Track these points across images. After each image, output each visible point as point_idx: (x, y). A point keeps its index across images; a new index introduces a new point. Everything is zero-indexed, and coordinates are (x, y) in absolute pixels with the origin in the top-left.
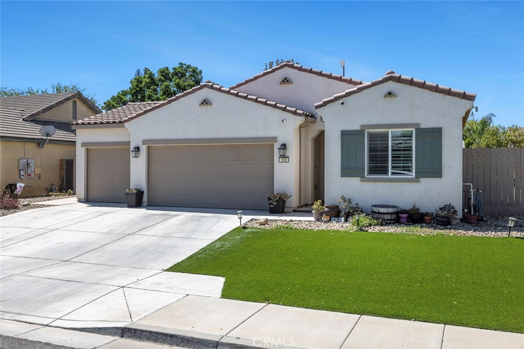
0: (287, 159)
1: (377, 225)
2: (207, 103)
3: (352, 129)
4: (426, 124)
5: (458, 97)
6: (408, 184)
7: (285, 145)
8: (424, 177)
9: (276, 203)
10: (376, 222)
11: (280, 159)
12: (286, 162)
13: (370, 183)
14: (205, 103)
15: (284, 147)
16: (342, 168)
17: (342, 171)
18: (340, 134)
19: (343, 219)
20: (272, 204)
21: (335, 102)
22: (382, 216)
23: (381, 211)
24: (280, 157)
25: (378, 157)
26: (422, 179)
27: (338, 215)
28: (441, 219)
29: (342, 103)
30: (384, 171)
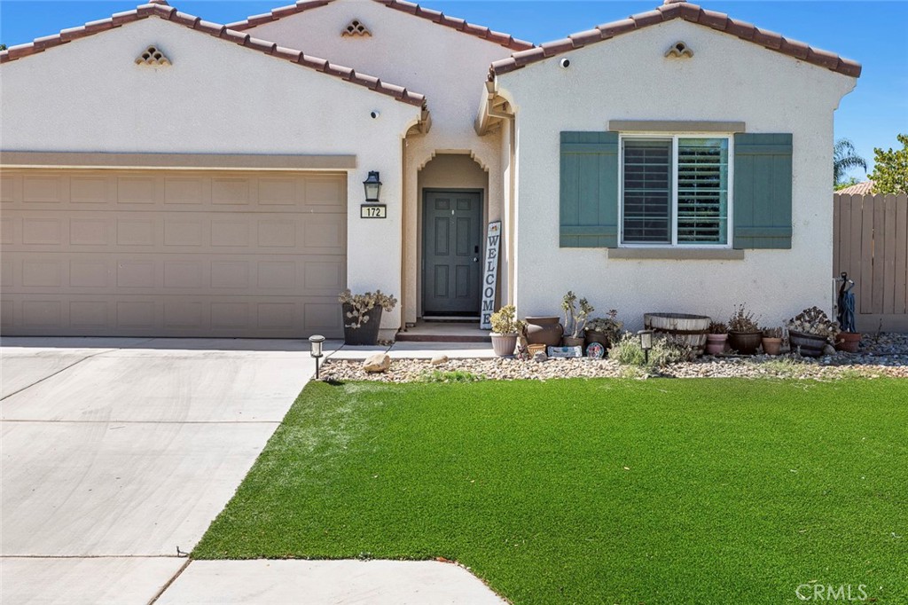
0: (382, 209)
1: (681, 361)
2: (158, 57)
3: (588, 130)
4: (759, 124)
5: (825, 66)
6: (716, 263)
7: (376, 174)
8: (753, 248)
9: (366, 318)
10: (678, 352)
11: (365, 209)
12: (378, 217)
13: (630, 261)
14: (152, 57)
15: (374, 179)
16: (563, 225)
17: (561, 232)
18: (557, 141)
19: (578, 350)
20: (355, 320)
21: (546, 60)
22: (683, 337)
23: (680, 328)
24: (362, 206)
25: (640, 201)
26: (748, 252)
27: (561, 341)
28: (809, 342)
29: (567, 64)
30: (660, 233)
